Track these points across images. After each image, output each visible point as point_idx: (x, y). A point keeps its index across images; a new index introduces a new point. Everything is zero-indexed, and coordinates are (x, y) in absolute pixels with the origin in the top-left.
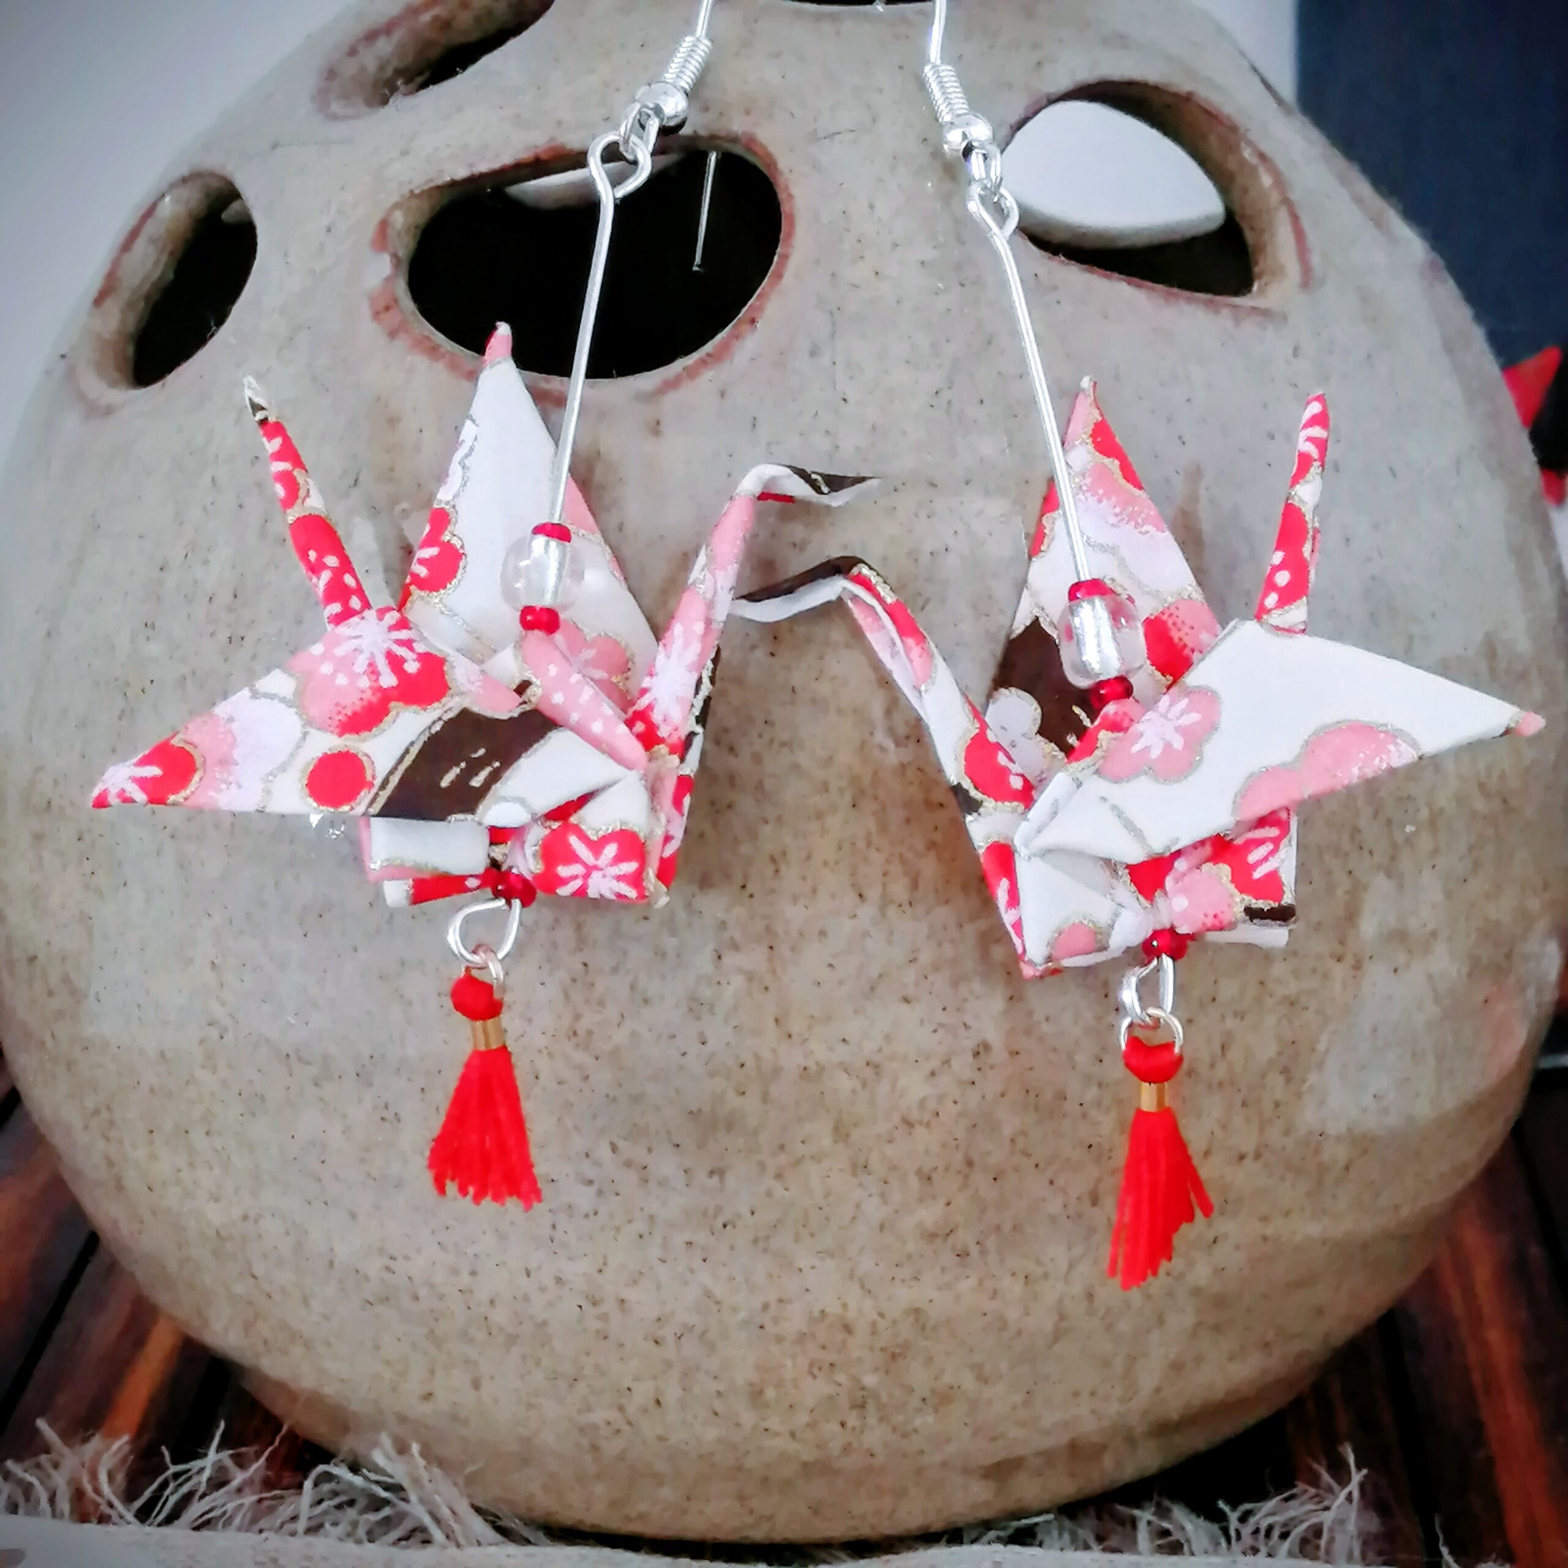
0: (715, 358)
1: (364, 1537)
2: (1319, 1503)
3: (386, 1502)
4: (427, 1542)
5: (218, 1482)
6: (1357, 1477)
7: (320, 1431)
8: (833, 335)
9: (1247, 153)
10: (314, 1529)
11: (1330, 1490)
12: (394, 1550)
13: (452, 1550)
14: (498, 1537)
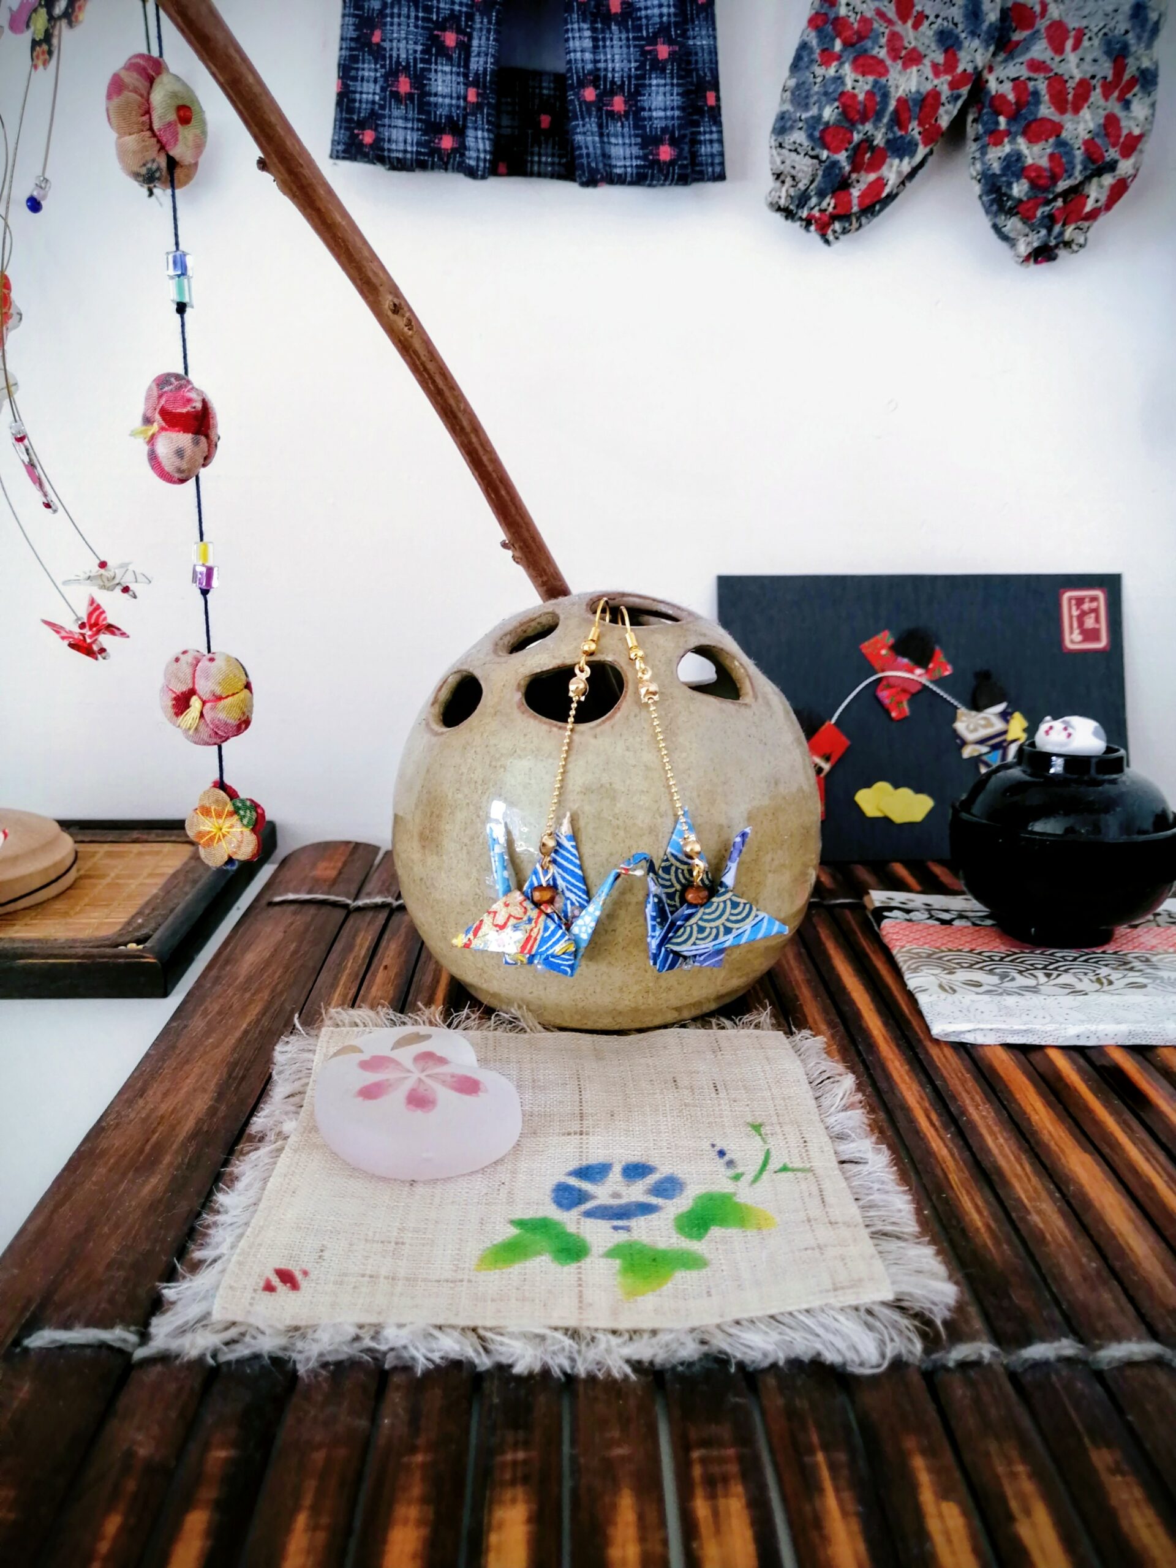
0: (608, 719)
1: (508, 1032)
2: (760, 1015)
3: (513, 1022)
4: (525, 1032)
5: (468, 1018)
6: (769, 1008)
7: (494, 1003)
9: (737, 663)
10: (495, 1029)
11: (763, 1011)
12: (517, 1034)
13: (532, 1034)
14: (545, 1030)
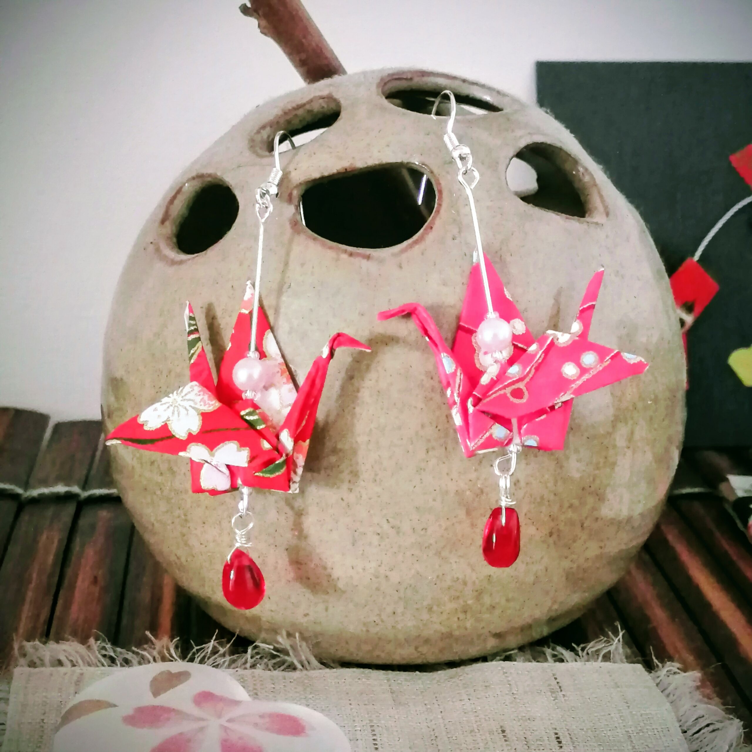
0: (419, 241)
1: (272, 669)
2: (608, 643)
3: (279, 656)
4: (295, 669)
5: (215, 652)
6: (621, 634)
8: (460, 232)
9: (581, 169)
11: (613, 640)
12: (283, 672)
13: (305, 672)
14: (322, 666)
